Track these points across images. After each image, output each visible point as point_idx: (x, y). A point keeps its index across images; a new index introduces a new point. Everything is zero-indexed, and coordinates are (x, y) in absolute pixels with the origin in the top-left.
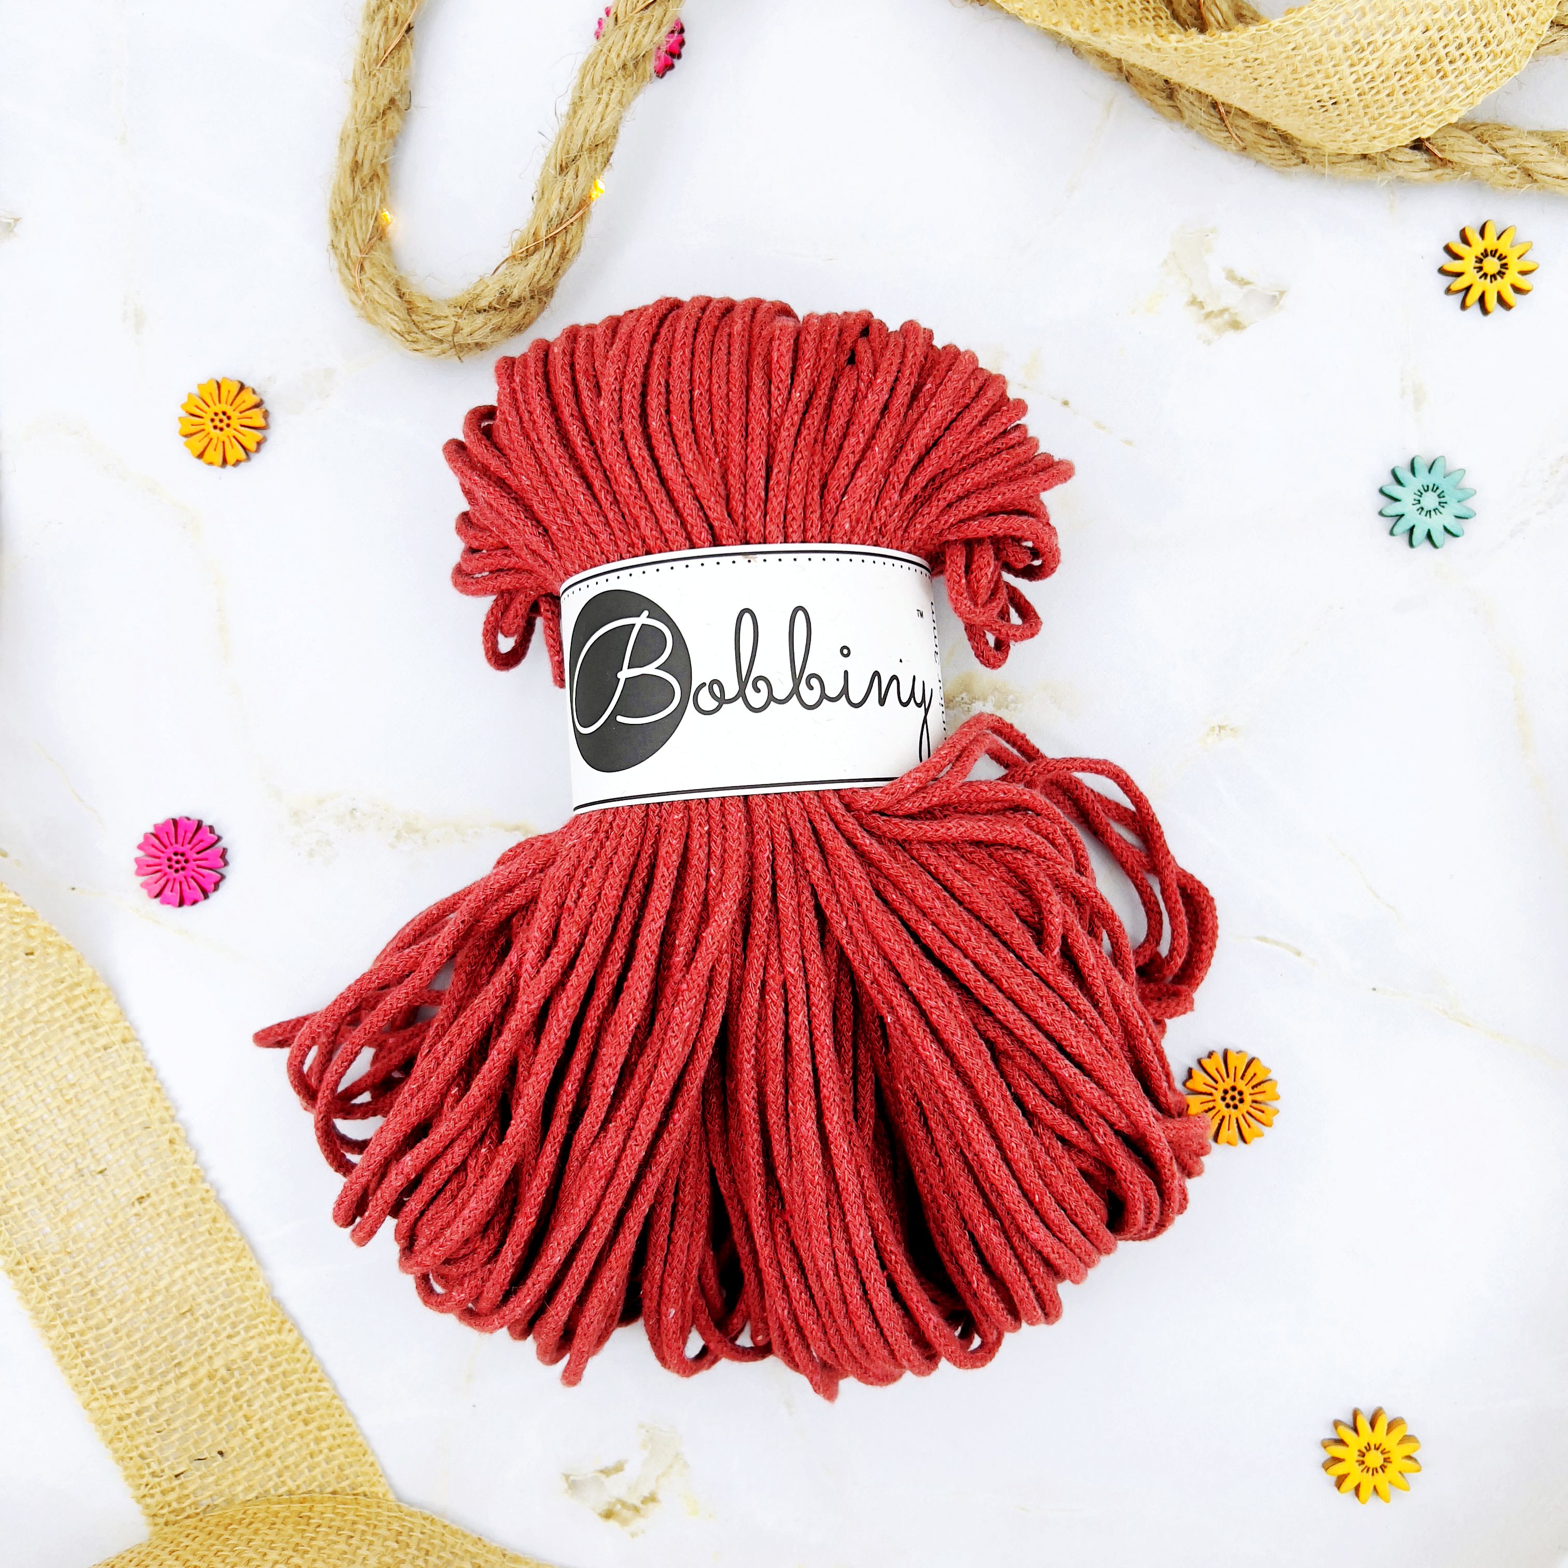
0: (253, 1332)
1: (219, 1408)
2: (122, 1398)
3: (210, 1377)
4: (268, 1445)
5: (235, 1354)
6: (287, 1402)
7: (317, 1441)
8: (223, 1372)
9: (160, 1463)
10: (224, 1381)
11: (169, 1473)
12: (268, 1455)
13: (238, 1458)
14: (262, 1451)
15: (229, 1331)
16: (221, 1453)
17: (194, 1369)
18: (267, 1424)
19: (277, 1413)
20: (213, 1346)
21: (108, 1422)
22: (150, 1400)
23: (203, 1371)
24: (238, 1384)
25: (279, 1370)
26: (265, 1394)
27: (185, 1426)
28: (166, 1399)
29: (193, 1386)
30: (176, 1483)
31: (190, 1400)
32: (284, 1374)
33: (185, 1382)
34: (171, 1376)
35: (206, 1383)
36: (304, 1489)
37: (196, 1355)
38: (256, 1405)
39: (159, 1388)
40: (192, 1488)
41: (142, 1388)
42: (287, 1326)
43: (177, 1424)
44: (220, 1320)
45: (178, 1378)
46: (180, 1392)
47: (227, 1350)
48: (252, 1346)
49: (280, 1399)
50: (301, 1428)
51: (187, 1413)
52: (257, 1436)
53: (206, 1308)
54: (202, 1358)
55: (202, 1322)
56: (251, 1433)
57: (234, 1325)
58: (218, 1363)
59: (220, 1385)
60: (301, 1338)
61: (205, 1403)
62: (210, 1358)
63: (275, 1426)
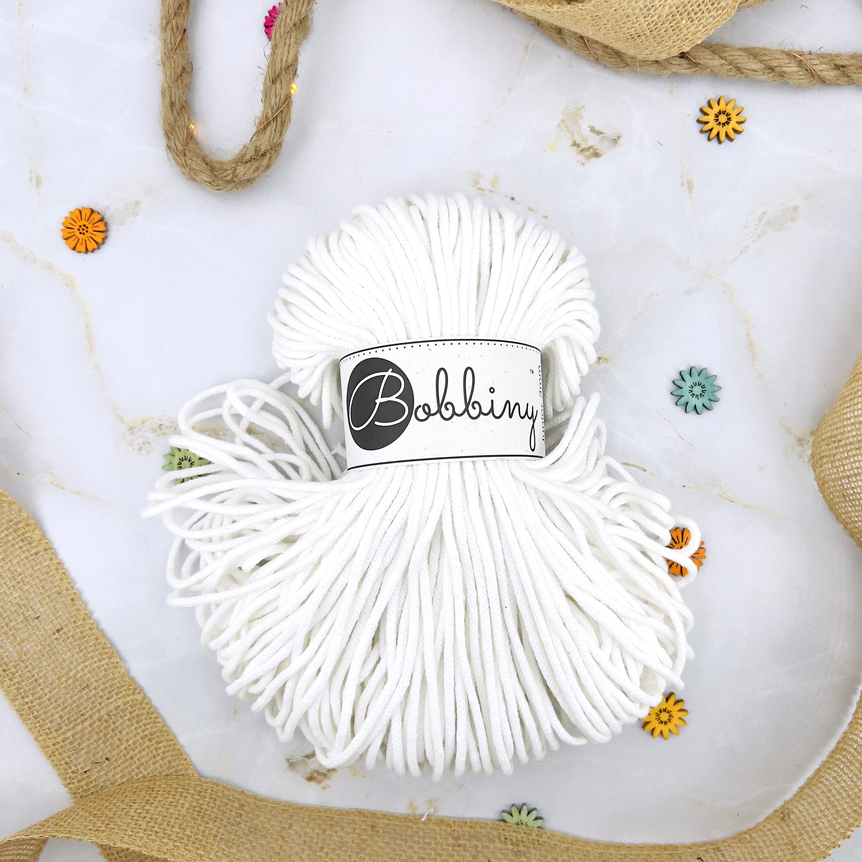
0: (120, 695)
1: (105, 736)
2: (55, 734)
3: (99, 720)
4: (131, 753)
5: (112, 707)
6: (139, 730)
7: (156, 749)
8: (106, 717)
9: (75, 766)
10: (107, 721)
11: (81, 771)
12: (132, 758)
13: (116, 760)
14: (128, 757)
15: (108, 695)
16: (107, 759)
17: (91, 716)
18: (130, 742)
19: (135, 736)
20: (100, 704)
21: (48, 747)
22: (69, 734)
23: (95, 717)
24: (114, 723)
25: (134, 714)
26: (128, 727)
27: (88, 746)
28: (77, 733)
29: (91, 725)
30: (85, 776)
31: (90, 732)
32: (138, 716)
33: (87, 723)
34: (79, 720)
35: (98, 723)
36: (151, 775)
37: (91, 709)
38: (124, 733)
39: (73, 727)
40: (93, 778)
41: (64, 728)
42: (137, 691)
43: (84, 745)
44: (103, 690)
45: (82, 722)
46: (84, 729)
47: (107, 705)
48: (120, 702)
49: (136, 729)
50: (148, 743)
51: (88, 739)
52: (125, 749)
53: (95, 684)
54: (95, 710)
55: (93, 692)
56: (122, 747)
57: (110, 692)
58: (103, 712)
59: (105, 724)
60: (145, 697)
61: (97, 733)
62: (99, 710)
63: (134, 743)
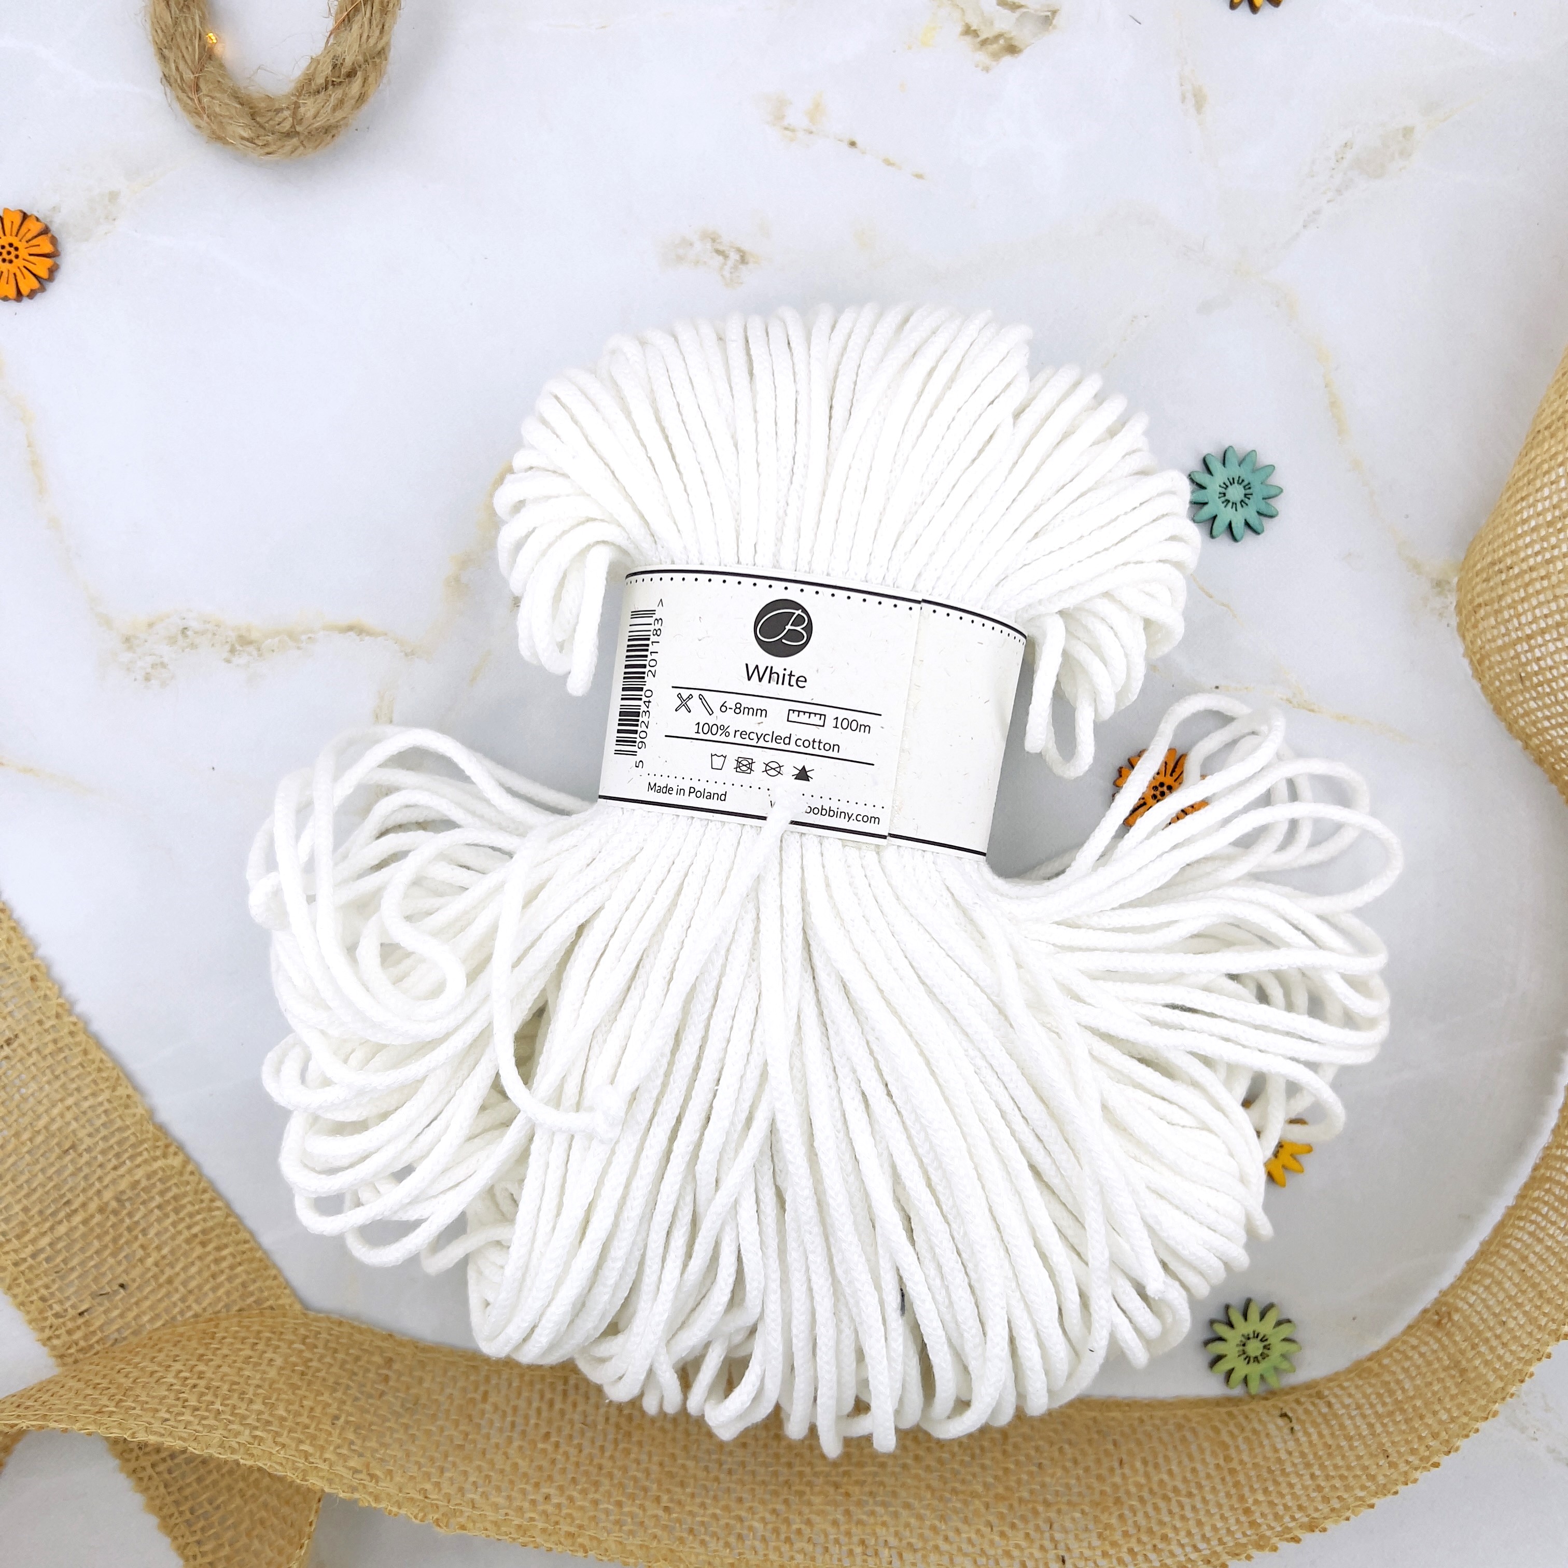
0: (139, 1160)
1: (115, 1240)
2: (15, 1244)
3: (101, 1210)
4: (168, 1272)
5: (123, 1184)
6: (181, 1226)
7: (217, 1261)
8: (114, 1204)
9: (61, 1302)
10: (115, 1212)
11: (72, 1312)
12: (170, 1281)
13: (139, 1288)
14: (162, 1279)
15: (114, 1162)
16: (122, 1286)
17: (84, 1205)
18: (165, 1251)
19: (173, 1238)
20: (100, 1179)
21: (3, 1269)
22: (44, 1242)
23: (93, 1206)
24: (130, 1215)
25: (169, 1195)
26: (159, 1220)
27: (82, 1263)
28: (59, 1239)
29: (85, 1222)
30: (80, 1321)
31: (84, 1236)
32: (176, 1198)
33: (77, 1219)
34: (62, 1214)
35: (98, 1218)
36: (210, 1311)
37: (84, 1190)
38: (152, 1233)
39: (52, 1228)
40: (97, 1323)
41: (34, 1231)
42: (172, 1149)
43: (75, 1262)
44: (103, 1152)
45: (69, 1217)
46: (73, 1229)
47: (114, 1181)
48: (139, 1174)
49: (174, 1224)
50: (199, 1250)
51: (82, 1250)
52: (156, 1264)
53: (89, 1142)
54: (91, 1193)
55: (86, 1157)
56: (150, 1262)
57: (118, 1156)
58: (108, 1195)
59: (113, 1219)
60: (188, 1160)
61: (99, 1237)
62: (99, 1192)
63: (172, 1252)
